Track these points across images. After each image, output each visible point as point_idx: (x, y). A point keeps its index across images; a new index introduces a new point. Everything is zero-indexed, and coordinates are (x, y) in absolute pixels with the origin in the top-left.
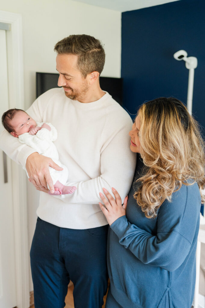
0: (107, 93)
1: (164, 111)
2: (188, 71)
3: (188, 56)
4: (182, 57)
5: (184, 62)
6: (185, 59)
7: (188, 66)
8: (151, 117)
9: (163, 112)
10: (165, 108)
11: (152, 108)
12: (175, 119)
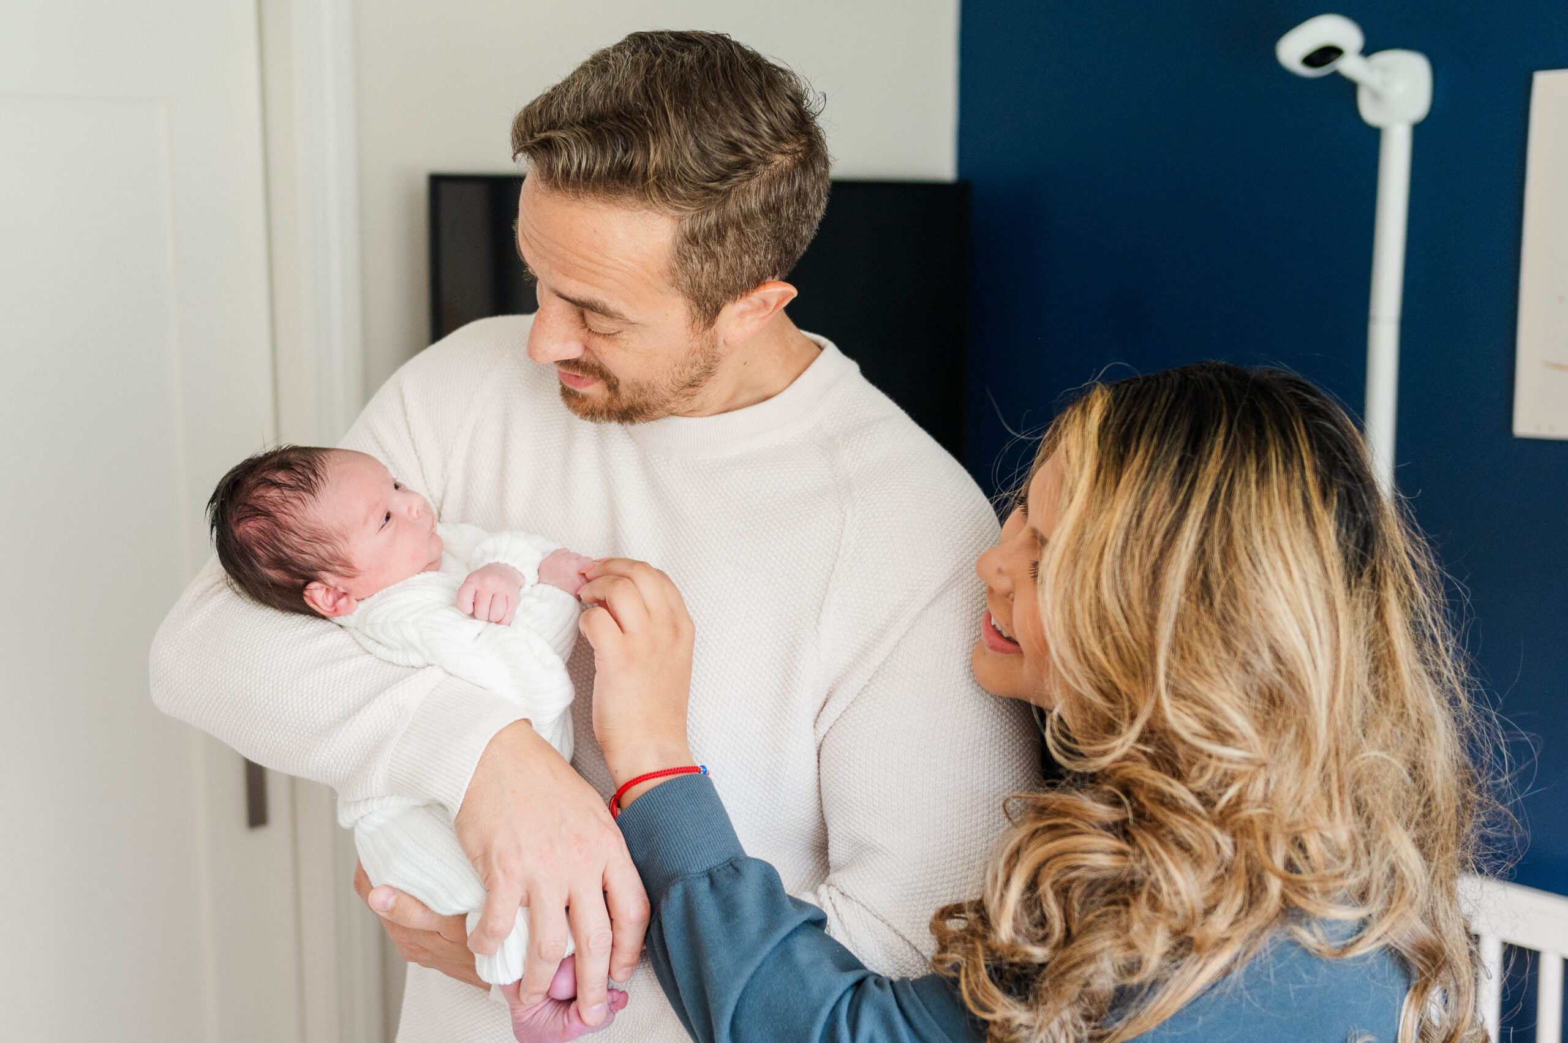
0: (831, 349)
1: (1222, 431)
2: (1373, 136)
3: (1367, 51)
4: (1327, 54)
5: (1348, 89)
6: (1350, 65)
7: (1370, 112)
8: (1136, 462)
9: (1220, 439)
10: (1233, 410)
11: (1150, 410)
12: (1297, 493)
